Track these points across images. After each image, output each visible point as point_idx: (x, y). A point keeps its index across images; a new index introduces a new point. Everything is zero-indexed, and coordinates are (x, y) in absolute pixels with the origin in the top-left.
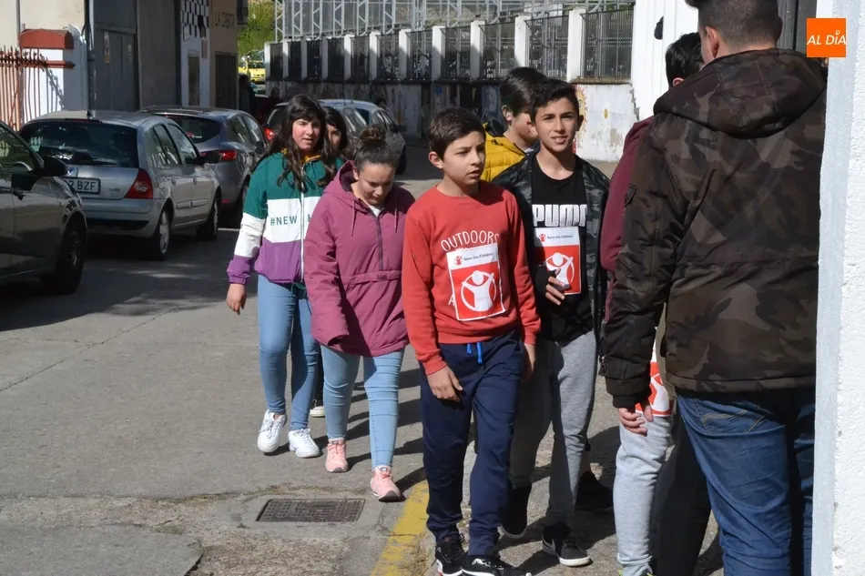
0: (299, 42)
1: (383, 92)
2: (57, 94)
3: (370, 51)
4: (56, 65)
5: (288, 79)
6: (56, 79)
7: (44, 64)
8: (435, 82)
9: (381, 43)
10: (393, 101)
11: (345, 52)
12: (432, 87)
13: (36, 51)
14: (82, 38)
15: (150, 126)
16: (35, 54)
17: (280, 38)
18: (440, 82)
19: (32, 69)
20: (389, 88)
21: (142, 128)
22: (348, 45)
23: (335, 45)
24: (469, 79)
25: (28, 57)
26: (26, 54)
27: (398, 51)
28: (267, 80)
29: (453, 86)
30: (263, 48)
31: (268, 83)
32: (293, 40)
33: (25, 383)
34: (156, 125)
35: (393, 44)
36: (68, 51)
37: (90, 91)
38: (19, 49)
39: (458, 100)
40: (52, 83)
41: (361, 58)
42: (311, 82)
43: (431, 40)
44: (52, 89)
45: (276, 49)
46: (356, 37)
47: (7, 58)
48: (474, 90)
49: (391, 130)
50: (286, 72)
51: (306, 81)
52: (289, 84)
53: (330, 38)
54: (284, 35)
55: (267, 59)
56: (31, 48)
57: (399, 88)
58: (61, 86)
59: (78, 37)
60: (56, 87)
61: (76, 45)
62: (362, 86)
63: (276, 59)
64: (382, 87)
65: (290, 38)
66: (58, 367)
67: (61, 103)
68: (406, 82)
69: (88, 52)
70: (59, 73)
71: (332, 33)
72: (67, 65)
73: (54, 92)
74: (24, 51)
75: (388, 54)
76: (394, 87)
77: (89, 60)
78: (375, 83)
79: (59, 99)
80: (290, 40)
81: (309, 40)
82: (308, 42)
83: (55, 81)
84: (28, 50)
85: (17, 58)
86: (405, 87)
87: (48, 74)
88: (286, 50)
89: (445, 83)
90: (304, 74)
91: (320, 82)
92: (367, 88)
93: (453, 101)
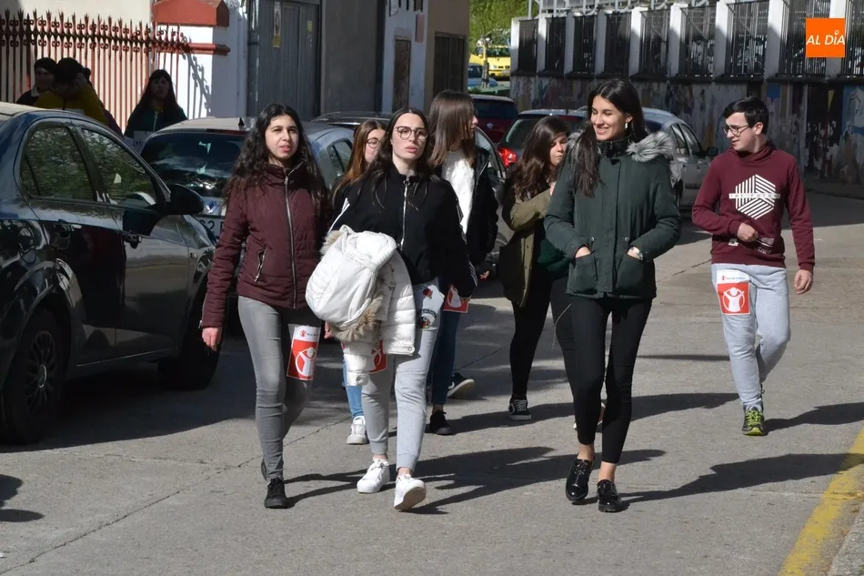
0: (564, 18)
1: (688, 95)
2: (202, 91)
3: (671, 33)
4: (203, 49)
5: (542, 75)
6: (202, 70)
7: (185, 48)
8: (770, 80)
9: (688, 20)
10: (702, 108)
11: (632, 33)
12: (764, 88)
13: (175, 28)
14: (242, 11)
15: (330, 142)
16: (173, 34)
17: (536, 12)
18: (777, 80)
19: (168, 55)
20: (696, 89)
21: (318, 146)
22: (636, 23)
23: (617, 22)
24: (823, 76)
25: (163, 37)
26: (161, 33)
27: (714, 33)
28: (512, 74)
29: (798, 86)
30: (510, 27)
31: (514, 79)
32: (555, 15)
33: (120, 525)
34: (337, 142)
35: (707, 21)
36: (222, 29)
37: (249, 88)
38: (150, 26)
39: (804, 107)
40: (196, 76)
41: (655, 44)
42: (577, 78)
43: (766, 15)
44: (196, 85)
45: (529, 28)
46: (650, 11)
47: (134, 39)
48: (831, 94)
49: (694, 153)
50: (541, 63)
51: (571, 77)
52: (546, 82)
53: (610, 12)
54: (541, 8)
55: (515, 43)
56: (167, 24)
57: (713, 89)
58: (208, 81)
59: (236, 9)
60: (201, 81)
61: (232, 20)
62: (655, 85)
63: (528, 44)
64: (687, 88)
65: (551, 11)
66: (172, 501)
67: (207, 106)
68: (722, 80)
69: (250, 32)
70: (205, 61)
71: (613, 5)
72: (219, 50)
73: (198, 89)
74: (158, 28)
75: (698, 38)
76: (705, 87)
77: (251, 43)
78: (676, 81)
79: (204, 100)
80: (549, 16)
81: (578, 14)
82: (576, 18)
83: (200, 73)
84: (164, 28)
85: (148, 38)
86: (722, 87)
87: (190, 63)
88: (543, 29)
89: (785, 82)
90: (569, 66)
91: (590, 78)
92: (662, 88)
93: (795, 110)
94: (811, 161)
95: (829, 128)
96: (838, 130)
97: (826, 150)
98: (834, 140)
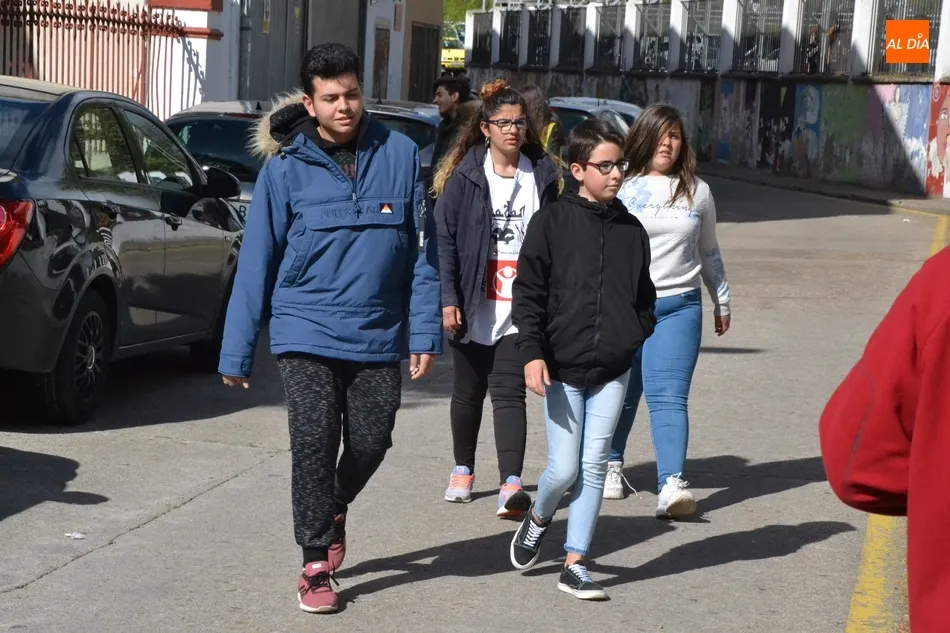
1: (642, 89)
3: (625, 31)
5: (497, 66)
8: (724, 77)
9: (642, 17)
11: (587, 31)
12: (718, 84)
18: (730, 76)
20: (651, 84)
22: (591, 22)
23: (573, 17)
24: (776, 73)
27: (668, 30)
28: (467, 65)
29: (751, 83)
30: (464, 20)
31: (468, 70)
32: (509, 8)
35: (661, 20)
39: (757, 103)
41: (608, 40)
42: (533, 71)
45: (483, 20)
46: (604, 7)
48: (784, 90)
50: (495, 56)
51: (526, 69)
52: (500, 74)
53: (565, 7)
57: (667, 85)
62: (610, 79)
63: (483, 36)
64: (641, 82)
65: (505, 5)
68: (677, 76)
75: (652, 34)
76: (659, 82)
78: (631, 75)
80: (504, 9)
81: (532, 8)
82: (530, 12)
86: (676, 83)
88: (497, 25)
89: (739, 79)
90: (523, 59)
91: (546, 72)
92: (617, 83)
93: (749, 105)
94: (763, 156)
95: (782, 124)
96: (790, 127)
97: (778, 145)
98: (787, 134)
